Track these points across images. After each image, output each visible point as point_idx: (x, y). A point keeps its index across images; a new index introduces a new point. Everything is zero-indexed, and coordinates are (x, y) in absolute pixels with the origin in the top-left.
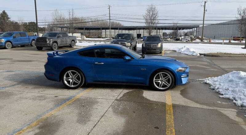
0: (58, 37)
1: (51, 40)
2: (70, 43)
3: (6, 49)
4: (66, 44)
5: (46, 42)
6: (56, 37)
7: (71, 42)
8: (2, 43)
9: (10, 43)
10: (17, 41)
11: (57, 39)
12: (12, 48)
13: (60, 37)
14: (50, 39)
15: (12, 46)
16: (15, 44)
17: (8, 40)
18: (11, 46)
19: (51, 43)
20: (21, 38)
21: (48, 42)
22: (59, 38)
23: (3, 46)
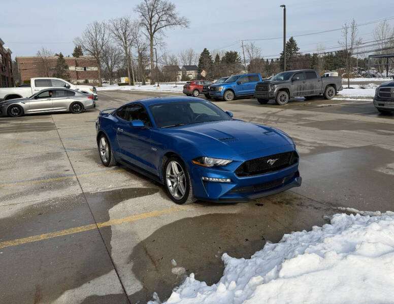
0: (293, 81)
1: (276, 86)
2: (323, 89)
3: (225, 101)
4: (312, 92)
5: (267, 90)
6: (289, 81)
7: (326, 89)
8: (220, 92)
9: (231, 92)
10: (243, 89)
11: (290, 84)
12: (234, 99)
13: (297, 80)
14: (274, 85)
15: (235, 96)
16: (239, 93)
17: (229, 88)
18: (232, 97)
19: (275, 91)
20: (249, 83)
21: (270, 90)
22: (294, 83)
23: (221, 96)
